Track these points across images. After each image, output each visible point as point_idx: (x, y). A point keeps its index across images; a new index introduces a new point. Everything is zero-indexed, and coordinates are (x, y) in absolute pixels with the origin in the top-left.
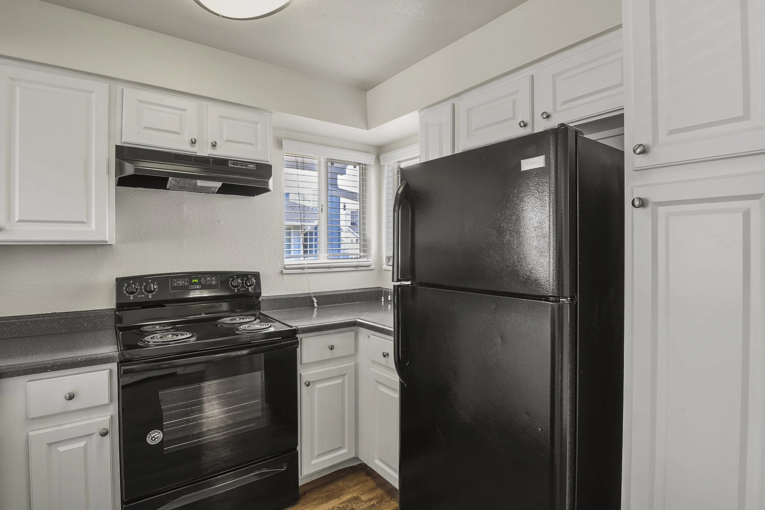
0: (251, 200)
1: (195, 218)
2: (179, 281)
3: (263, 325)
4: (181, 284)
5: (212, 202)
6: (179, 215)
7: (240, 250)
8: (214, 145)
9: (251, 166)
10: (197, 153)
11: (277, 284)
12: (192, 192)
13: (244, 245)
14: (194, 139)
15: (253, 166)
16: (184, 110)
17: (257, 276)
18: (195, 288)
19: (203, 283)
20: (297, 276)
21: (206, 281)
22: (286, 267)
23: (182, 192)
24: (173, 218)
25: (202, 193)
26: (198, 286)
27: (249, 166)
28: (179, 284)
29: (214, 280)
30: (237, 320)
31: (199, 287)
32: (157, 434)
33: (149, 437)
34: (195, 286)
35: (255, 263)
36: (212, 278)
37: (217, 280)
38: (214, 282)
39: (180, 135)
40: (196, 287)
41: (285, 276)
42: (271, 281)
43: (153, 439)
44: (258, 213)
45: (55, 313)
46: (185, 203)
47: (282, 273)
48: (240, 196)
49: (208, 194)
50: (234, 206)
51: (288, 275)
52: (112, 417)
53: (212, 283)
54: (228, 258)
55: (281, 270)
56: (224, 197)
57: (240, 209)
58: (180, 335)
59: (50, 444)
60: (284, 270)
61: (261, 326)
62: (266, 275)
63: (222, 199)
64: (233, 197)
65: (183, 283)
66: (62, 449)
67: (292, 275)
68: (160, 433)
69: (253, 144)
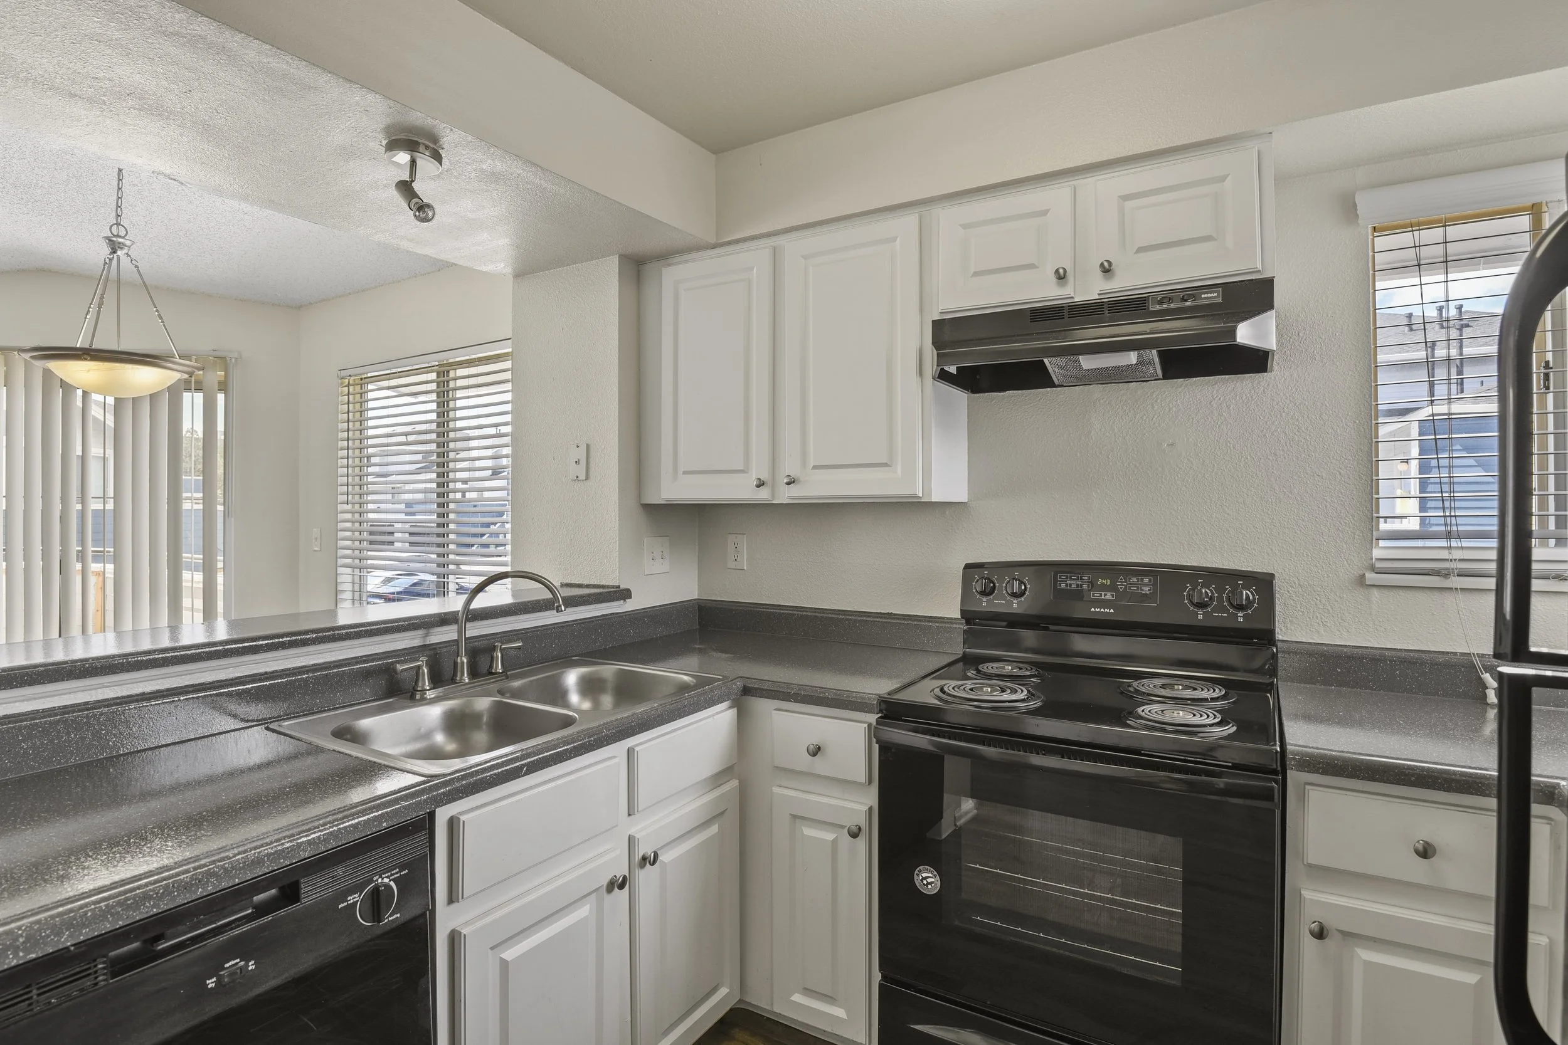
0: (1259, 383)
1: (1116, 441)
2: (1071, 578)
3: (1201, 716)
4: (1073, 586)
5: (1156, 401)
6: (1083, 438)
7: (1228, 514)
8: (1107, 270)
9: (1209, 295)
10: (1072, 298)
11: (1347, 614)
12: (1109, 385)
13: (1241, 500)
14: (1064, 268)
15: (1216, 294)
16: (1045, 213)
17: (1264, 583)
18: (1103, 597)
19: (1121, 588)
20: (1420, 596)
21: (1128, 584)
22: (1379, 565)
23: (1087, 387)
24: (1072, 444)
25: (1132, 384)
26: (1109, 594)
27: (1203, 296)
28: (1071, 585)
29: (1146, 585)
30: (1178, 690)
31: (1111, 597)
32: (930, 875)
33: (918, 875)
34: (1103, 593)
35: (1272, 550)
36: (1142, 580)
37: (1155, 584)
38: (1146, 589)
39: (1038, 268)
40: (1105, 595)
41: (1375, 592)
42: (1324, 601)
43: (925, 882)
44: (1281, 416)
45: (891, 613)
46: (1095, 411)
47: (1361, 581)
48: (1227, 376)
49: (1145, 383)
50: (1210, 403)
51: (1386, 592)
52: (870, 809)
53: (1142, 590)
54: (1197, 534)
55: (1361, 573)
56: (1186, 386)
57: (1229, 408)
58: (1010, 691)
59: (794, 817)
60: (1371, 577)
61: (1194, 715)
62: (1310, 585)
63: (1180, 389)
64: (1209, 381)
65: (1077, 585)
66: (809, 831)
67: (1401, 592)
68: (935, 876)
69: (1211, 236)
